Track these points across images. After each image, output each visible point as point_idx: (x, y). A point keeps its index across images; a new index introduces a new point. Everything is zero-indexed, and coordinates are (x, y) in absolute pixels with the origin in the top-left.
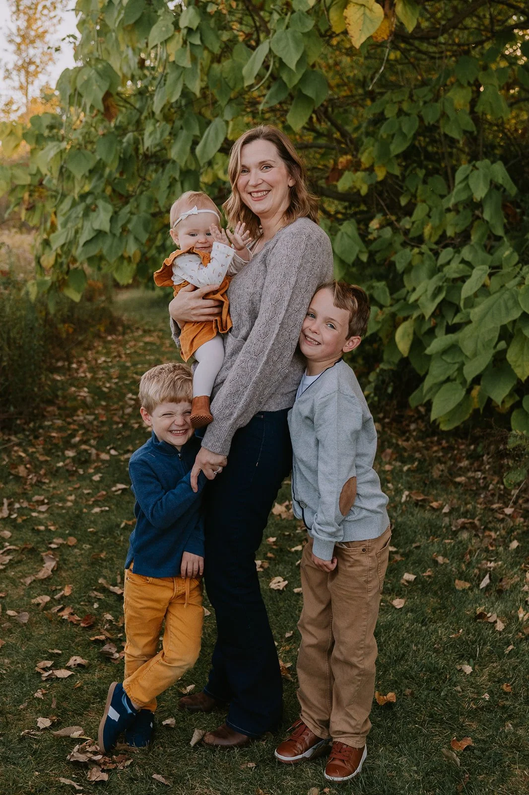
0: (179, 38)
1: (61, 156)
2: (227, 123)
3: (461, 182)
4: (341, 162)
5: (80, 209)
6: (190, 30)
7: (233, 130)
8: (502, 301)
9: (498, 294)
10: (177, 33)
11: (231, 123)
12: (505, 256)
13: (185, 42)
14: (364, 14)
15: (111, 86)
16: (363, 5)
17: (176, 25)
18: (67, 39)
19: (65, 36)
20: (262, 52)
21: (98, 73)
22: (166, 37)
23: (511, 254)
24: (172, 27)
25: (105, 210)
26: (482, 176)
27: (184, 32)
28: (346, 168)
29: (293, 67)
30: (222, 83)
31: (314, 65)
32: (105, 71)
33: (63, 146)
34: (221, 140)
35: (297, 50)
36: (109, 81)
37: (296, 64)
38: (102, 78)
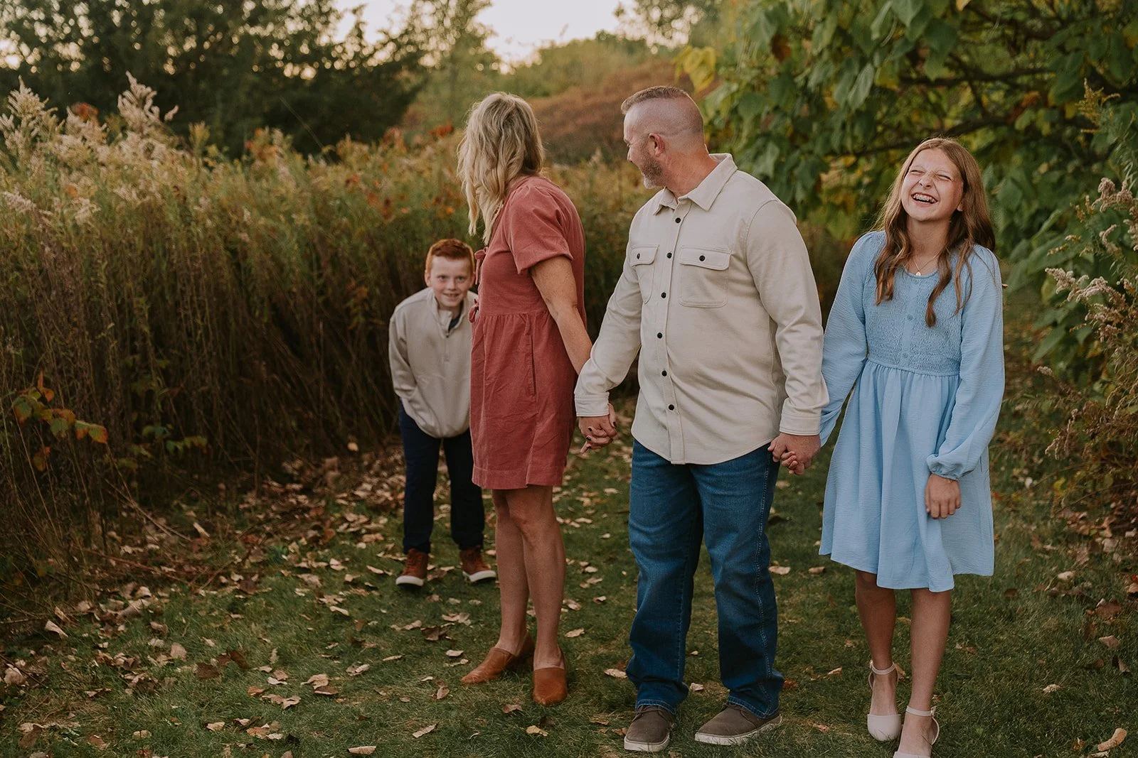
1: (732, 99)
2: (876, 69)
4: (1026, 99)
5: (751, 152)
7: (880, 77)
11: (879, 70)
15: (780, 28)
20: (884, 11)
21: (767, 15)
25: (773, 153)
28: (1029, 105)
29: (908, 23)
30: (867, 32)
31: (944, 16)
32: (775, 12)
33: (735, 87)
34: (869, 84)
35: (914, 8)
36: (778, 23)
37: (913, 21)
38: (770, 21)
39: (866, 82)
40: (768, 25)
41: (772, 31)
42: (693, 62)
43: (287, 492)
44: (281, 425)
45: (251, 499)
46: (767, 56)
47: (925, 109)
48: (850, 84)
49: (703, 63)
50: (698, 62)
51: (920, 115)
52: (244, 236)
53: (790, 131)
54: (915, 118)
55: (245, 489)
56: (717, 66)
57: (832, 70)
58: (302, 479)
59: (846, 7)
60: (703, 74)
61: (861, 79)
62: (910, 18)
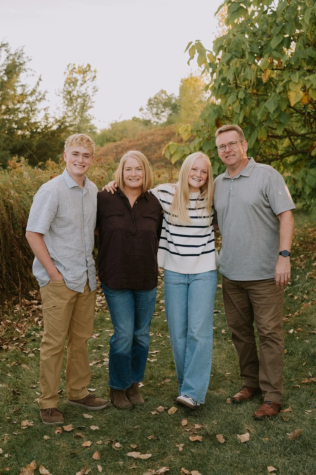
0: (238, 102)
1: (200, 144)
2: (258, 132)
6: (241, 99)
7: (260, 135)
10: (237, 100)
11: (260, 132)
13: (239, 103)
14: (296, 95)
15: (219, 115)
16: (295, 92)
17: (237, 96)
20: (262, 108)
21: (214, 111)
22: (233, 101)
24: (236, 98)
27: (239, 99)
30: (256, 117)
31: (285, 111)
32: (217, 110)
33: (201, 139)
34: (256, 138)
35: (274, 107)
36: (218, 114)
37: (274, 112)
38: (215, 113)
39: (254, 137)
40: (214, 115)
41: (216, 117)
42: (182, 130)
43: (32, 304)
44: (28, 276)
45: (18, 307)
46: (214, 127)
47: (271, 147)
49: (186, 130)
50: (185, 129)
51: (269, 149)
52: (12, 201)
54: (267, 150)
55: (15, 303)
56: (192, 131)
58: (37, 298)
59: (248, 108)
60: (186, 134)
61: (252, 136)
62: (273, 111)
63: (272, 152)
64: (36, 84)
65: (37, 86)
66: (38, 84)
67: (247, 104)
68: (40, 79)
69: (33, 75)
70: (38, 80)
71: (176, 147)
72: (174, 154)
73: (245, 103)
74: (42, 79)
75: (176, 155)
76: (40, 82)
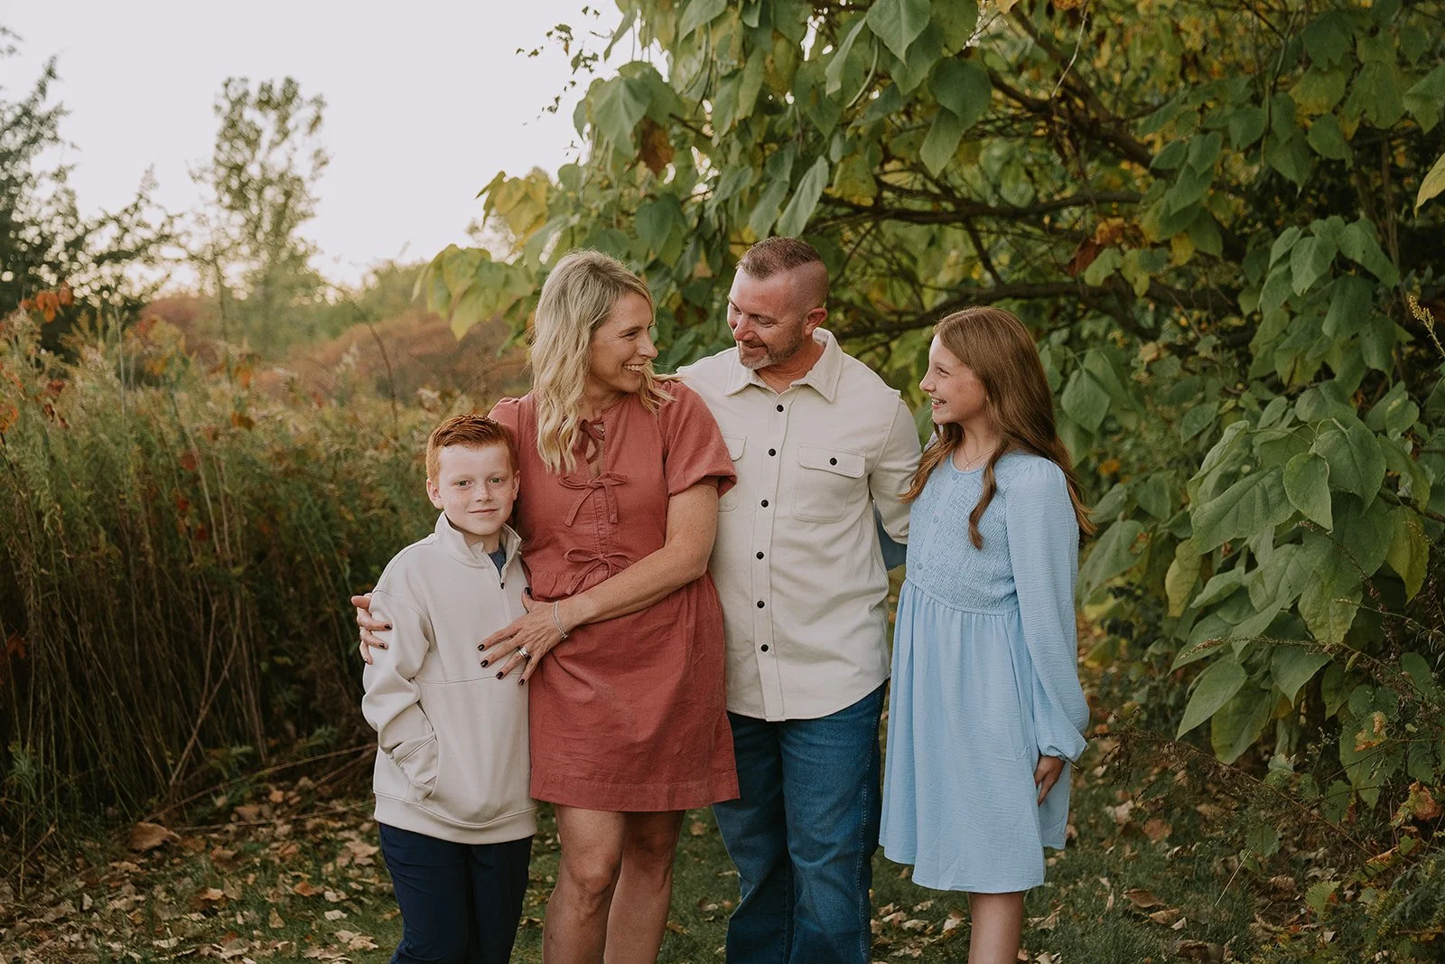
0: (734, 18)
1: (572, 243)
2: (832, 166)
3: (1279, 262)
4: (1102, 231)
8: (1257, 490)
9: (1253, 476)
10: (730, 9)
11: (841, 167)
12: (1390, 408)
15: (653, 109)
18: (556, 33)
19: (552, 28)
22: (712, 17)
23: (1405, 405)
26: (1314, 246)
28: (1110, 242)
29: (901, 55)
32: (644, 84)
33: (575, 220)
35: (913, 27)
36: (648, 101)
37: (909, 51)
38: (636, 97)
39: (813, 186)
40: (630, 100)
41: (639, 112)
46: (634, 165)
48: (782, 197)
49: (526, 198)
50: (518, 195)
53: (678, 300)
54: (874, 295)
57: (750, 178)
60: (528, 215)
61: (805, 184)
62: (905, 47)
63: (894, 300)
64: (35, 88)
65: (39, 97)
66: (42, 89)
67: (776, 30)
68: (50, 73)
69: (12, 50)
70: (40, 73)
71: (471, 264)
72: (465, 294)
73: (763, 19)
74: (58, 71)
75: (471, 299)
76: (51, 85)
